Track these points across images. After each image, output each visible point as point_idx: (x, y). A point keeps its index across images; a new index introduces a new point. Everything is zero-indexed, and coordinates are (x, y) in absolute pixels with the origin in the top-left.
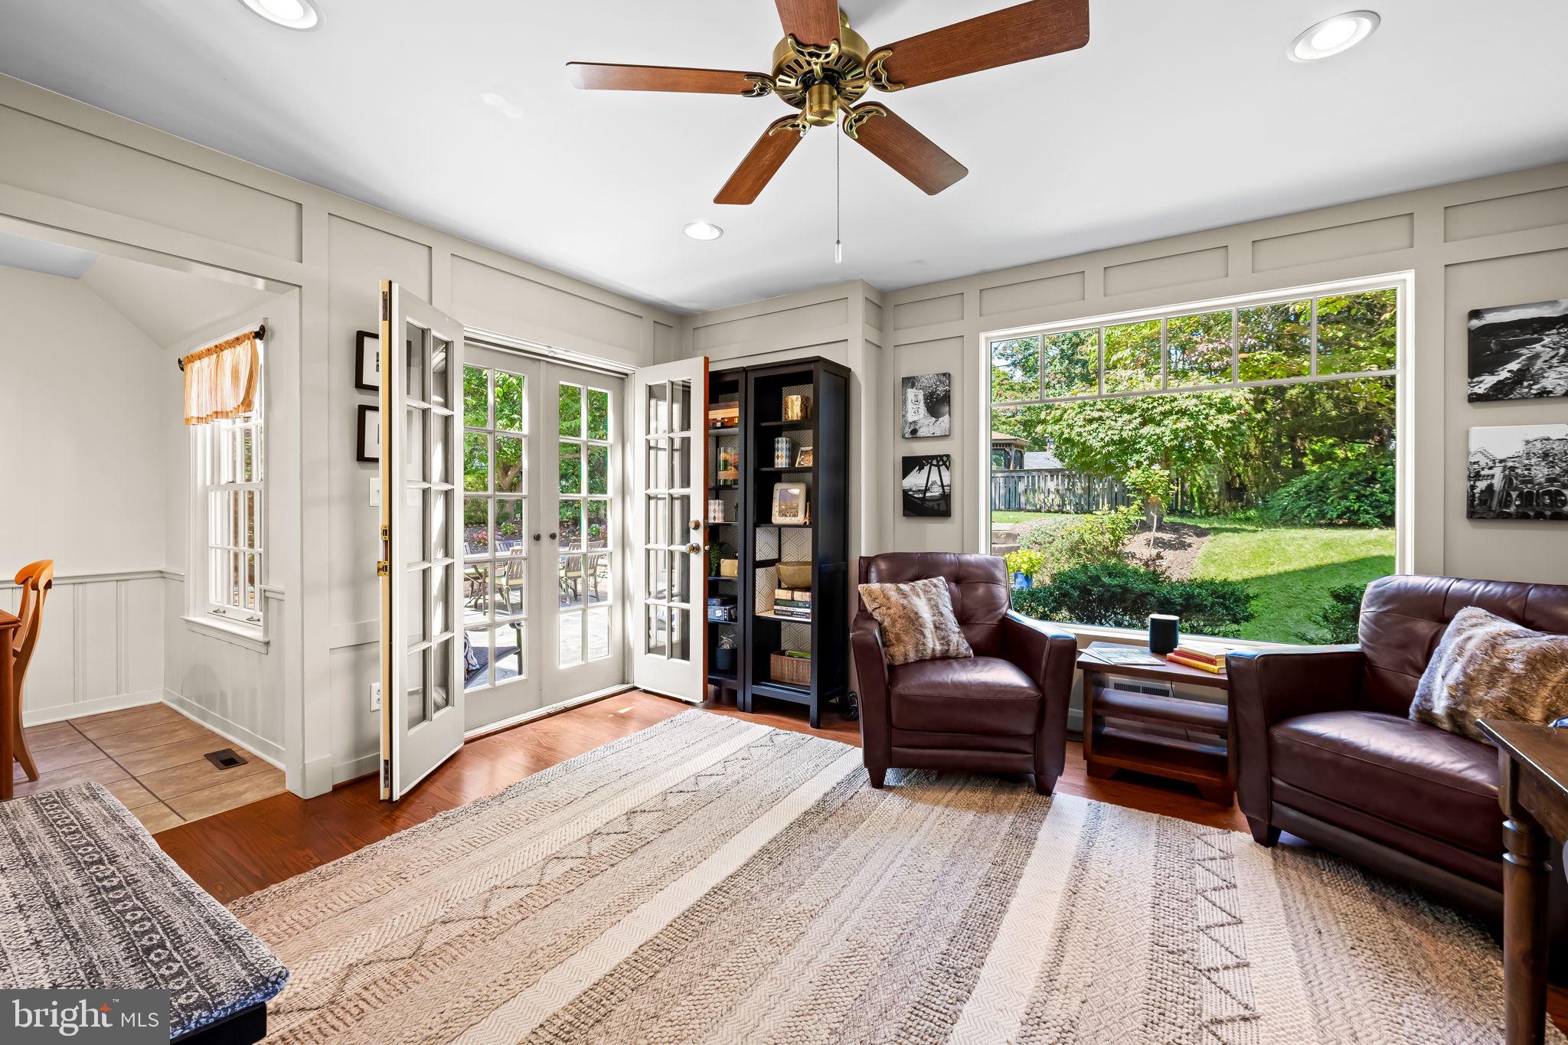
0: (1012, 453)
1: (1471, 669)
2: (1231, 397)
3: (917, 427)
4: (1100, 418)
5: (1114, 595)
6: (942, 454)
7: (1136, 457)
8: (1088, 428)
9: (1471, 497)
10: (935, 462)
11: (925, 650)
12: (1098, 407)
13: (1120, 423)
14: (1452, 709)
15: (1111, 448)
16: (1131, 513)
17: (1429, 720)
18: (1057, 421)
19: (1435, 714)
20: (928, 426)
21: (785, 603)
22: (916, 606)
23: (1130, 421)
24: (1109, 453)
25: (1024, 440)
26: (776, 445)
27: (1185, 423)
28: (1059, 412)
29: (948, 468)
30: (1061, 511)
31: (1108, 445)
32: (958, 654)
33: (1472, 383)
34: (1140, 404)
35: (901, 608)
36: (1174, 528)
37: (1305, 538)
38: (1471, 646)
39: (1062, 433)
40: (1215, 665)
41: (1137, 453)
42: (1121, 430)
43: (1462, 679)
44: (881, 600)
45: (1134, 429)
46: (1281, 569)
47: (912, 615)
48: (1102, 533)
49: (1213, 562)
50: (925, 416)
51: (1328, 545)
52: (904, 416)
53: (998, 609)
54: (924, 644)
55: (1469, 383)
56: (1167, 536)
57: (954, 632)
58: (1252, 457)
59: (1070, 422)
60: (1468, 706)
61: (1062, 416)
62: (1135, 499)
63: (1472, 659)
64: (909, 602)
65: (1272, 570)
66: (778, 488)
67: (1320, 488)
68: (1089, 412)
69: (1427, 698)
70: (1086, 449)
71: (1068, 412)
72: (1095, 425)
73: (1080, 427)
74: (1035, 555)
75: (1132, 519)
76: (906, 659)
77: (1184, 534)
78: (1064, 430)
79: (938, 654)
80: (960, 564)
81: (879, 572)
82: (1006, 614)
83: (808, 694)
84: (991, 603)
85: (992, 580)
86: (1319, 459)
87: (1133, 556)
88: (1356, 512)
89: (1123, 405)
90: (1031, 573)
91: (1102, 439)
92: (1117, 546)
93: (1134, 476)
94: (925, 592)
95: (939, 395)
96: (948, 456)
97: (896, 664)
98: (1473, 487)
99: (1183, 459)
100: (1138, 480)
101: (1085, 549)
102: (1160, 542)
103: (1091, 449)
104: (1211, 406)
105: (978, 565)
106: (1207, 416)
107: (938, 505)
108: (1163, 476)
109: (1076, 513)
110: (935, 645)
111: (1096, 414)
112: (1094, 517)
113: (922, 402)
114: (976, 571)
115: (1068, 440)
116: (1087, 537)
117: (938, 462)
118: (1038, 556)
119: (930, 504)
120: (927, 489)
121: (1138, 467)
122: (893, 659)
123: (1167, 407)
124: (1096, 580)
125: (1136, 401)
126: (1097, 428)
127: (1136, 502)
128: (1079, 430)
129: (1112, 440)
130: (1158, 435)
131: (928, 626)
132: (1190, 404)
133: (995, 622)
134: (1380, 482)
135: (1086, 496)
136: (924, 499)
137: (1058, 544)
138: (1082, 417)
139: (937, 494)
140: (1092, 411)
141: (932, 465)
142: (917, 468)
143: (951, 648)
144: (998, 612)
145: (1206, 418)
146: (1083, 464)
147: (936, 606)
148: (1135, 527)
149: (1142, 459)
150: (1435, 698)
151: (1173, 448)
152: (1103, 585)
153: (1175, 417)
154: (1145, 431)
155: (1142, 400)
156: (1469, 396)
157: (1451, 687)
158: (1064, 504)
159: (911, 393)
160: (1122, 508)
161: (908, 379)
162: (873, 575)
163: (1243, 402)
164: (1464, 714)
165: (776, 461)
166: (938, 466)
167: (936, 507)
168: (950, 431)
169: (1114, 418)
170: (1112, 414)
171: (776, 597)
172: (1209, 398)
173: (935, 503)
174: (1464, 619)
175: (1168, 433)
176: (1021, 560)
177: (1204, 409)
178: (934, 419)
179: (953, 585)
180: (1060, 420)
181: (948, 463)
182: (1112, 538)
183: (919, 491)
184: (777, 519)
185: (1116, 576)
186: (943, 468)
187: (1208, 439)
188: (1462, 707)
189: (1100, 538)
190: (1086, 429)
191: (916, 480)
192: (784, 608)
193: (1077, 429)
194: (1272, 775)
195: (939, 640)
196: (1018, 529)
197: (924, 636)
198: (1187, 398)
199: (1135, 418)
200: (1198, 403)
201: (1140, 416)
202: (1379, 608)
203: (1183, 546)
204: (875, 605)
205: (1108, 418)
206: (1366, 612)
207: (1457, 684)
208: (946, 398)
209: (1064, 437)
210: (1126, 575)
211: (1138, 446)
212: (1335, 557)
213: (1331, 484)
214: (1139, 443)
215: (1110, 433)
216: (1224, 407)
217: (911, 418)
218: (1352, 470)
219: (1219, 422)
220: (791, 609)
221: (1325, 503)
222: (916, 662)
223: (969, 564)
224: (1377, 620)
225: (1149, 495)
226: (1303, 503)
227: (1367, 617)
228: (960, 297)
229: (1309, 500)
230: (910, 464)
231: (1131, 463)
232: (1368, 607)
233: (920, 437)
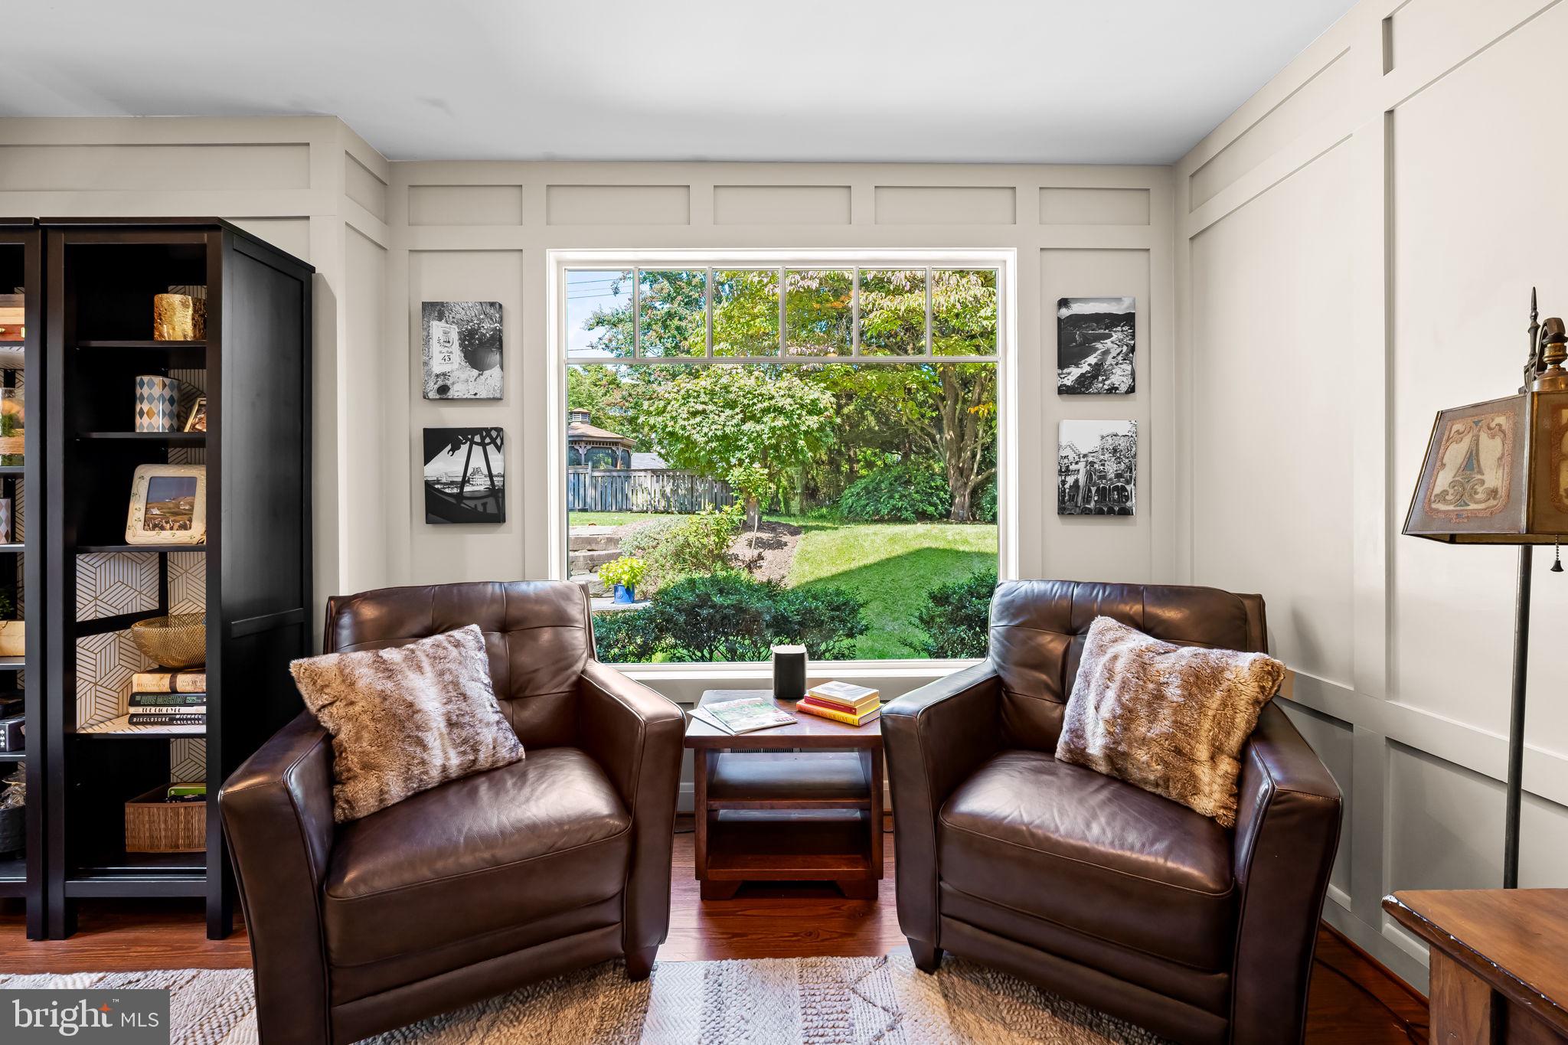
0: (619, 453)
1: (1127, 697)
2: (818, 399)
3: (449, 383)
4: (704, 412)
5: (725, 617)
6: (489, 426)
7: (738, 455)
8: (692, 421)
9: (1062, 493)
10: (477, 439)
11: (426, 773)
12: (702, 400)
13: (723, 418)
14: (1111, 749)
15: (714, 445)
16: (732, 512)
17: (1082, 761)
18: (661, 412)
19: (1090, 755)
20: (465, 381)
21: (157, 699)
22: (410, 691)
23: (732, 417)
24: (713, 451)
25: (631, 438)
26: (138, 391)
27: (781, 422)
28: (662, 404)
29: (499, 449)
30: (666, 512)
31: (710, 441)
32: (494, 763)
33: (1062, 374)
34: (742, 399)
35: (378, 700)
36: (772, 527)
37: (875, 534)
38: (1120, 666)
39: (666, 426)
40: (855, 714)
41: (739, 451)
42: (724, 426)
43: (1119, 711)
44: (337, 687)
45: (737, 425)
46: (861, 564)
47: (401, 711)
48: (707, 535)
49: (807, 560)
50: (461, 368)
51: (893, 540)
52: (426, 364)
53: (571, 665)
54: (423, 762)
55: (1059, 375)
56: (765, 536)
57: (488, 724)
58: (823, 462)
59: (674, 414)
60: (1130, 745)
61: (665, 407)
62: (737, 498)
63: (1124, 686)
64: (398, 685)
65: (853, 565)
66: (145, 475)
67: (876, 490)
68: (693, 404)
69: (1078, 733)
70: (690, 443)
71: (672, 403)
72: (699, 419)
73: (684, 419)
74: (637, 563)
75: (736, 518)
76: (381, 801)
77: (780, 533)
78: (668, 422)
79: (454, 772)
80: (509, 600)
81: (358, 624)
82: (584, 671)
83: (203, 872)
84: (562, 657)
85: (562, 621)
86: (870, 465)
87: (736, 557)
88: (899, 510)
89: (725, 399)
90: (633, 584)
91: (706, 434)
92: (722, 548)
93: (736, 475)
94: (434, 659)
95: (485, 335)
96: (499, 430)
97: (361, 813)
98: (1064, 482)
99: (778, 458)
100: (741, 478)
101: (690, 553)
102: (760, 542)
103: (695, 443)
104: (802, 406)
105: (539, 600)
106: (800, 417)
107: (484, 505)
108: (763, 475)
109: (680, 513)
110: (447, 759)
111: (700, 407)
112: (699, 517)
113: (457, 343)
114: (537, 608)
115: (672, 434)
116: (691, 539)
117: (483, 438)
118: (641, 564)
119: (472, 504)
120: (465, 481)
121: (740, 465)
122: (352, 808)
123: (766, 404)
124: (704, 601)
125: (738, 396)
126: (701, 422)
127: (739, 501)
128: (683, 423)
129: (716, 435)
130: (757, 432)
131: (434, 725)
132: (786, 403)
133: (565, 688)
134: (914, 485)
135: (689, 497)
136: (460, 496)
137: (662, 548)
138: (686, 409)
139: (482, 488)
140: (696, 403)
141: (472, 442)
142: (449, 447)
143: (482, 756)
144: (570, 671)
145: (799, 419)
146: (686, 459)
147: (456, 684)
148: (738, 528)
149: (743, 457)
150: (1088, 734)
151: (771, 446)
152: (714, 606)
153: (773, 415)
154: (746, 427)
155: (744, 396)
156: (1059, 388)
157: (1107, 721)
158: (669, 506)
159: (437, 328)
160: (726, 508)
161: (433, 305)
162: (345, 635)
163: (829, 405)
164: (1125, 755)
165: (138, 420)
166: (483, 445)
167: (480, 509)
168: (502, 391)
169: (717, 412)
170: (715, 408)
171: (135, 689)
172: (801, 398)
173: (479, 503)
174: (1101, 633)
175: (766, 431)
176: (621, 570)
177: (798, 409)
178: (475, 372)
179: (496, 637)
180: (664, 412)
181: (498, 441)
182: (717, 540)
183: (452, 483)
184: (137, 533)
185: (728, 593)
186: (491, 449)
187: (801, 439)
188: (1123, 748)
189: (705, 541)
190: (691, 422)
191: (447, 466)
192: (153, 710)
193: (681, 422)
194: (941, 879)
195: (455, 746)
196: (621, 532)
197: (425, 747)
198: (782, 396)
199: (737, 414)
200: (792, 402)
201: (742, 411)
202: (1011, 621)
203: (780, 545)
204: (325, 699)
205: (711, 412)
206: (996, 627)
207: (1114, 717)
208: (496, 342)
209: (667, 430)
210: (737, 591)
211: (740, 443)
212: (899, 550)
213: (883, 486)
214: (741, 440)
215: (713, 427)
216: (814, 409)
217: (437, 367)
218: (896, 474)
219: (811, 423)
220: (170, 710)
221: (879, 501)
222: (408, 801)
223: (525, 599)
224: (1008, 636)
225: (750, 493)
226: (863, 502)
227: (998, 633)
228: (516, 191)
229: (868, 499)
230: (436, 441)
231: (733, 461)
232: (999, 620)
233: (452, 399)
